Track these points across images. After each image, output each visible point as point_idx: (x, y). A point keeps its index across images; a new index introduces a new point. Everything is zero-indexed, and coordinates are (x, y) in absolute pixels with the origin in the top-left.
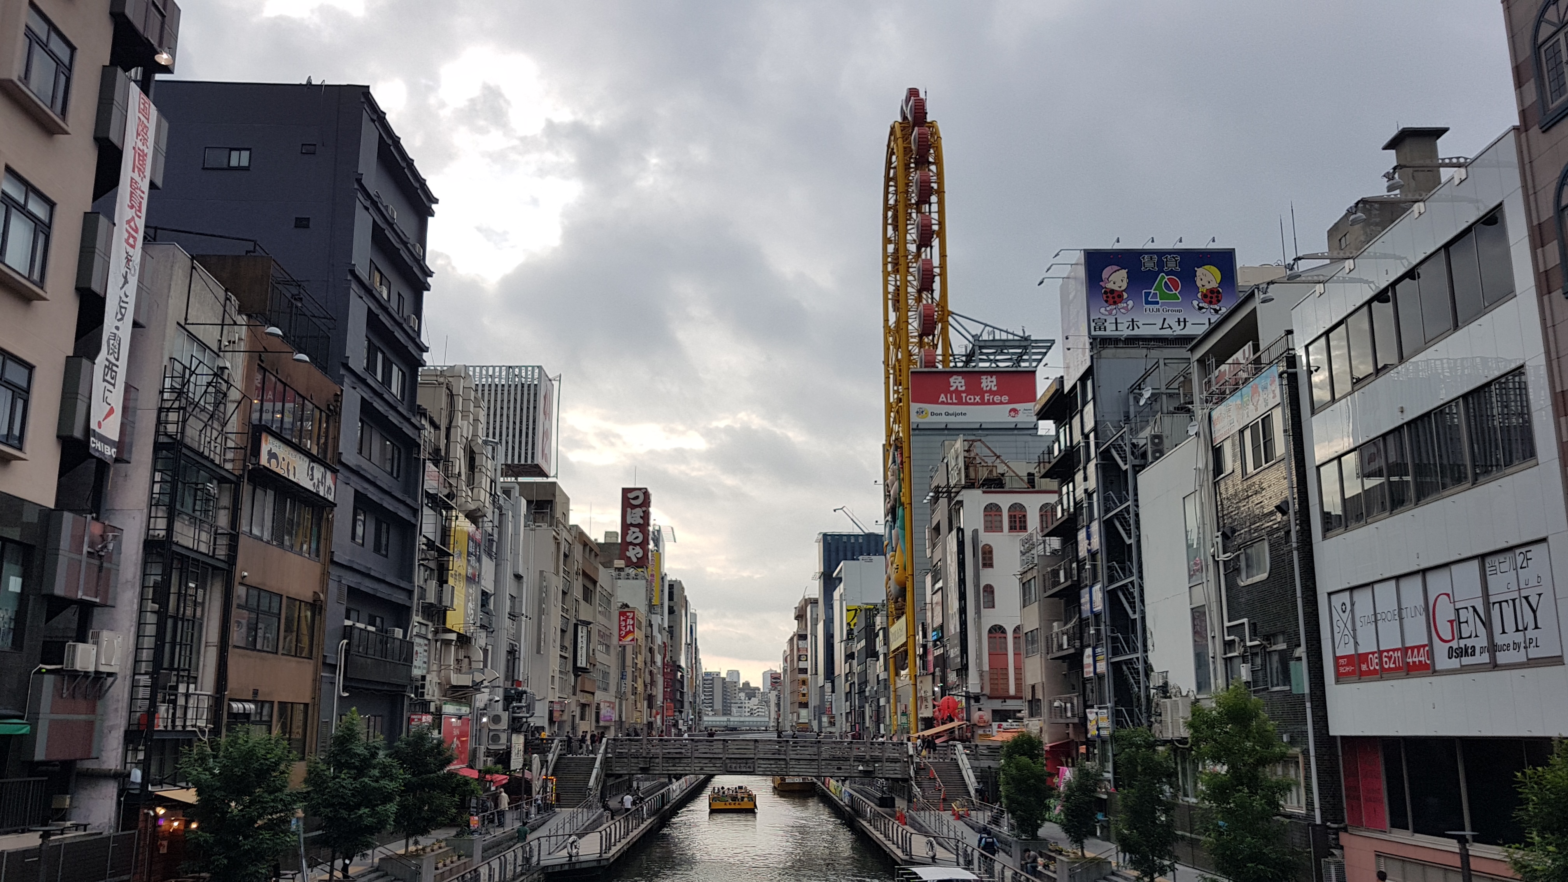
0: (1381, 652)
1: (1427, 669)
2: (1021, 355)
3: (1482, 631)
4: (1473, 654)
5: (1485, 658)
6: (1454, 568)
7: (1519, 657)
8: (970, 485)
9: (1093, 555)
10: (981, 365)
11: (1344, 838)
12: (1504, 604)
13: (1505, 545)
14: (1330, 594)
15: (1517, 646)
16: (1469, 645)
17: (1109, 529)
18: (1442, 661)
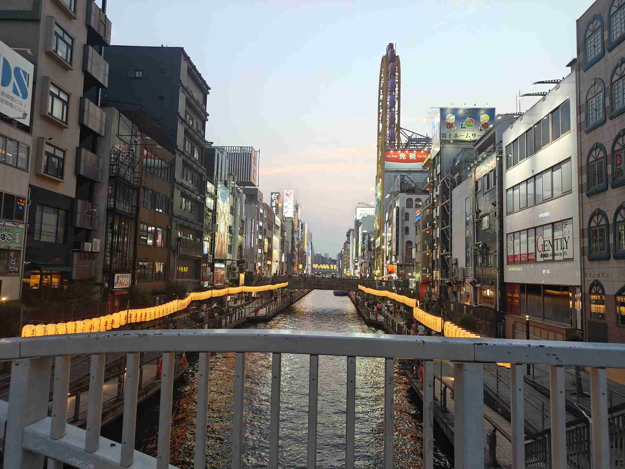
0: (520, 255)
1: (534, 261)
2: (425, 144)
3: (551, 249)
4: (548, 257)
5: (550, 258)
6: (545, 227)
7: (561, 258)
8: (402, 191)
9: (437, 217)
10: (411, 147)
11: (506, 317)
12: (558, 240)
13: (559, 220)
14: (507, 234)
15: (561, 254)
16: (547, 253)
17: (443, 210)
18: (539, 259)
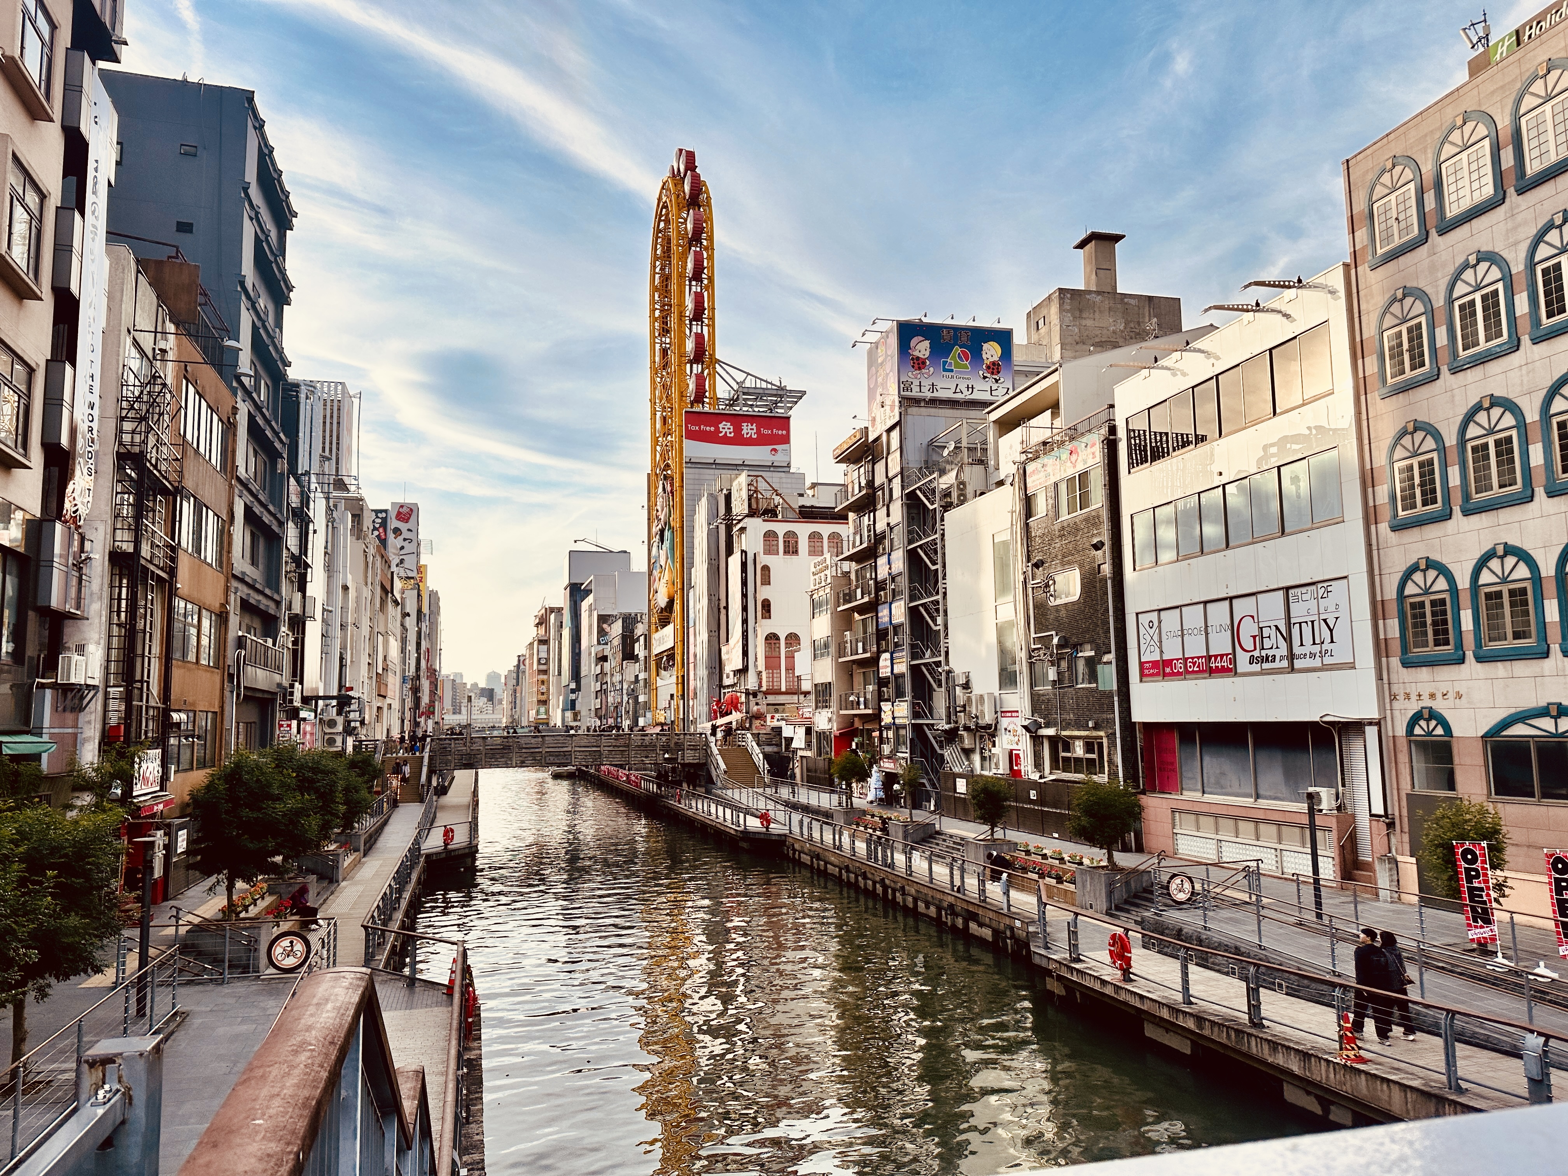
0: (1185, 659)
1: (1230, 670)
2: (777, 402)
3: (1283, 645)
4: (1274, 660)
5: (1284, 664)
6: (1259, 596)
7: (1315, 663)
8: (752, 513)
9: (894, 577)
10: (742, 409)
11: (1143, 799)
12: (1303, 625)
13: (1310, 581)
14: (1137, 614)
15: (1313, 655)
16: (1270, 654)
17: (912, 556)
18: (1244, 666)
